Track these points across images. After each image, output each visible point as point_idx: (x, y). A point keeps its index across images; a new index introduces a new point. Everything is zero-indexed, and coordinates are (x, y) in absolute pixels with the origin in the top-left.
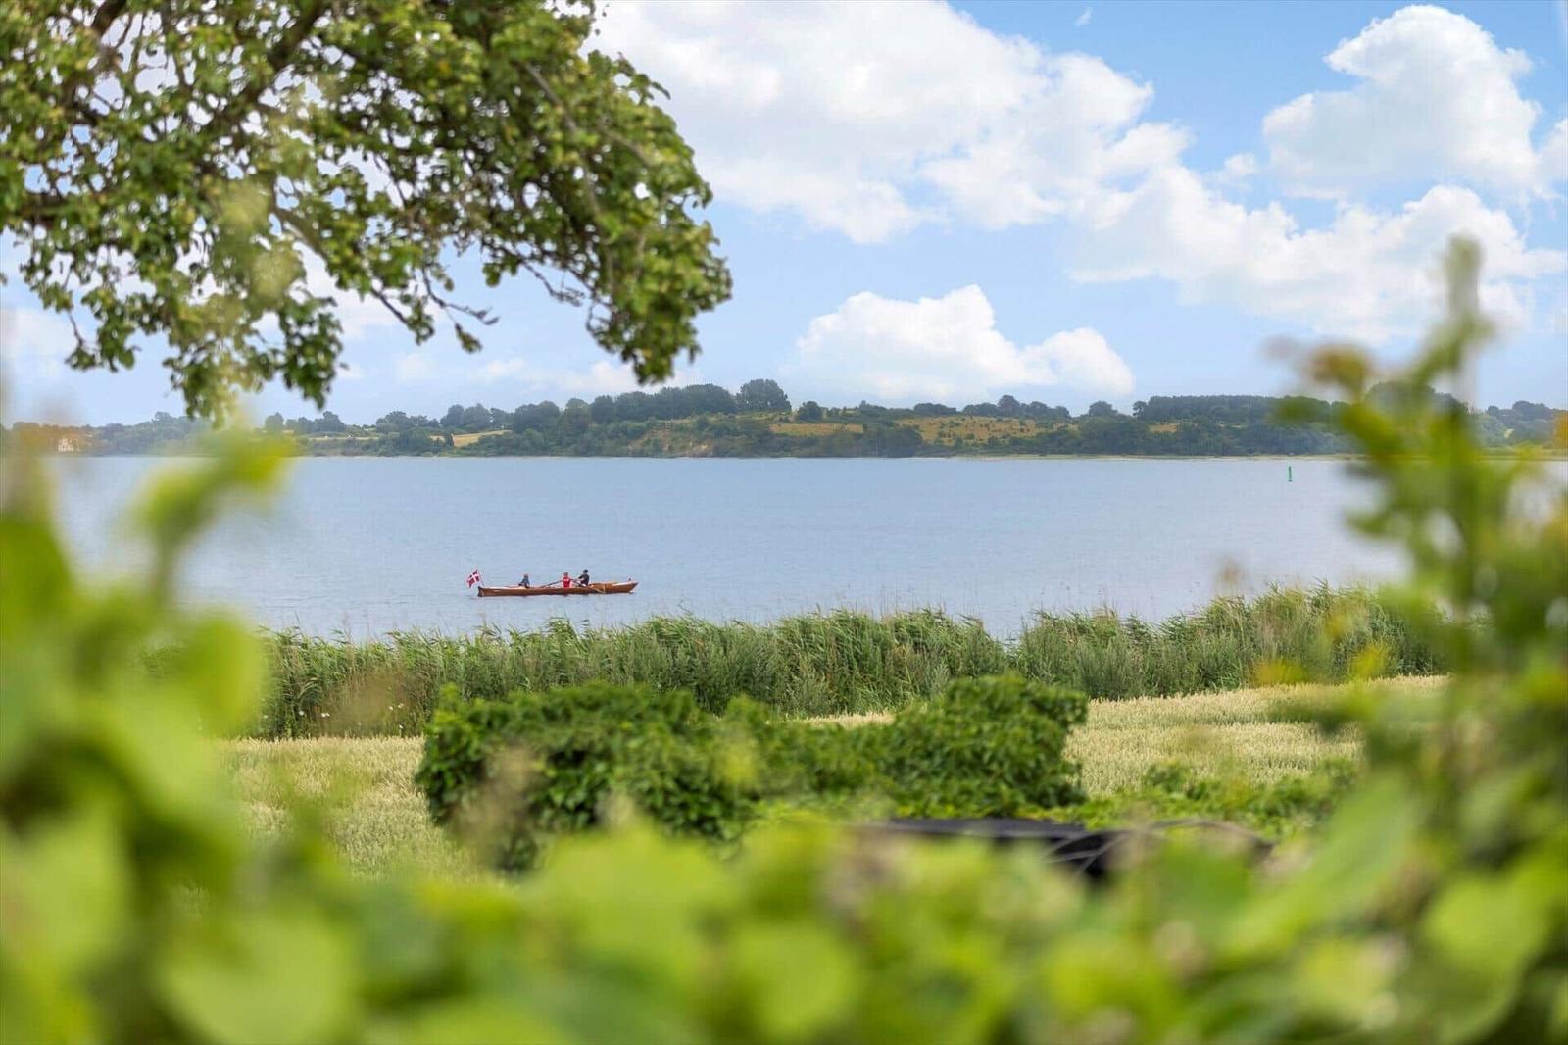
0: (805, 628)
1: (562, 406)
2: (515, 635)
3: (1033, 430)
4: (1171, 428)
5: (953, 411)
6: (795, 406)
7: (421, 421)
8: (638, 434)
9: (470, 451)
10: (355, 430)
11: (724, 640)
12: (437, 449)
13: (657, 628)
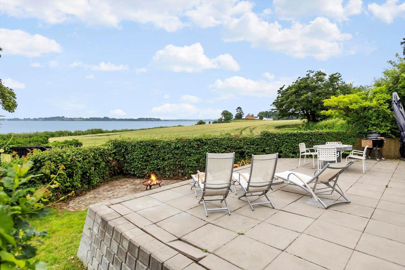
0: (57, 132)
2: (33, 133)
4: (91, 119)
11: (50, 132)
13: (45, 132)
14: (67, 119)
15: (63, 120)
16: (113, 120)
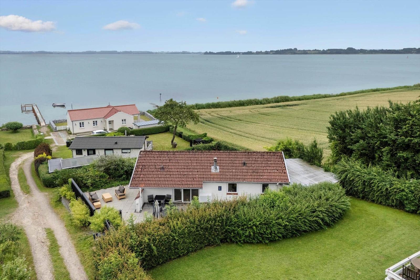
1: (279, 50)
3: (317, 52)
4: (329, 52)
5: (310, 50)
6: (298, 50)
7: (268, 51)
8: (285, 53)
9: (272, 54)
10: (263, 52)
12: (269, 54)
14: (300, 52)
15: (295, 53)
16: (360, 52)
